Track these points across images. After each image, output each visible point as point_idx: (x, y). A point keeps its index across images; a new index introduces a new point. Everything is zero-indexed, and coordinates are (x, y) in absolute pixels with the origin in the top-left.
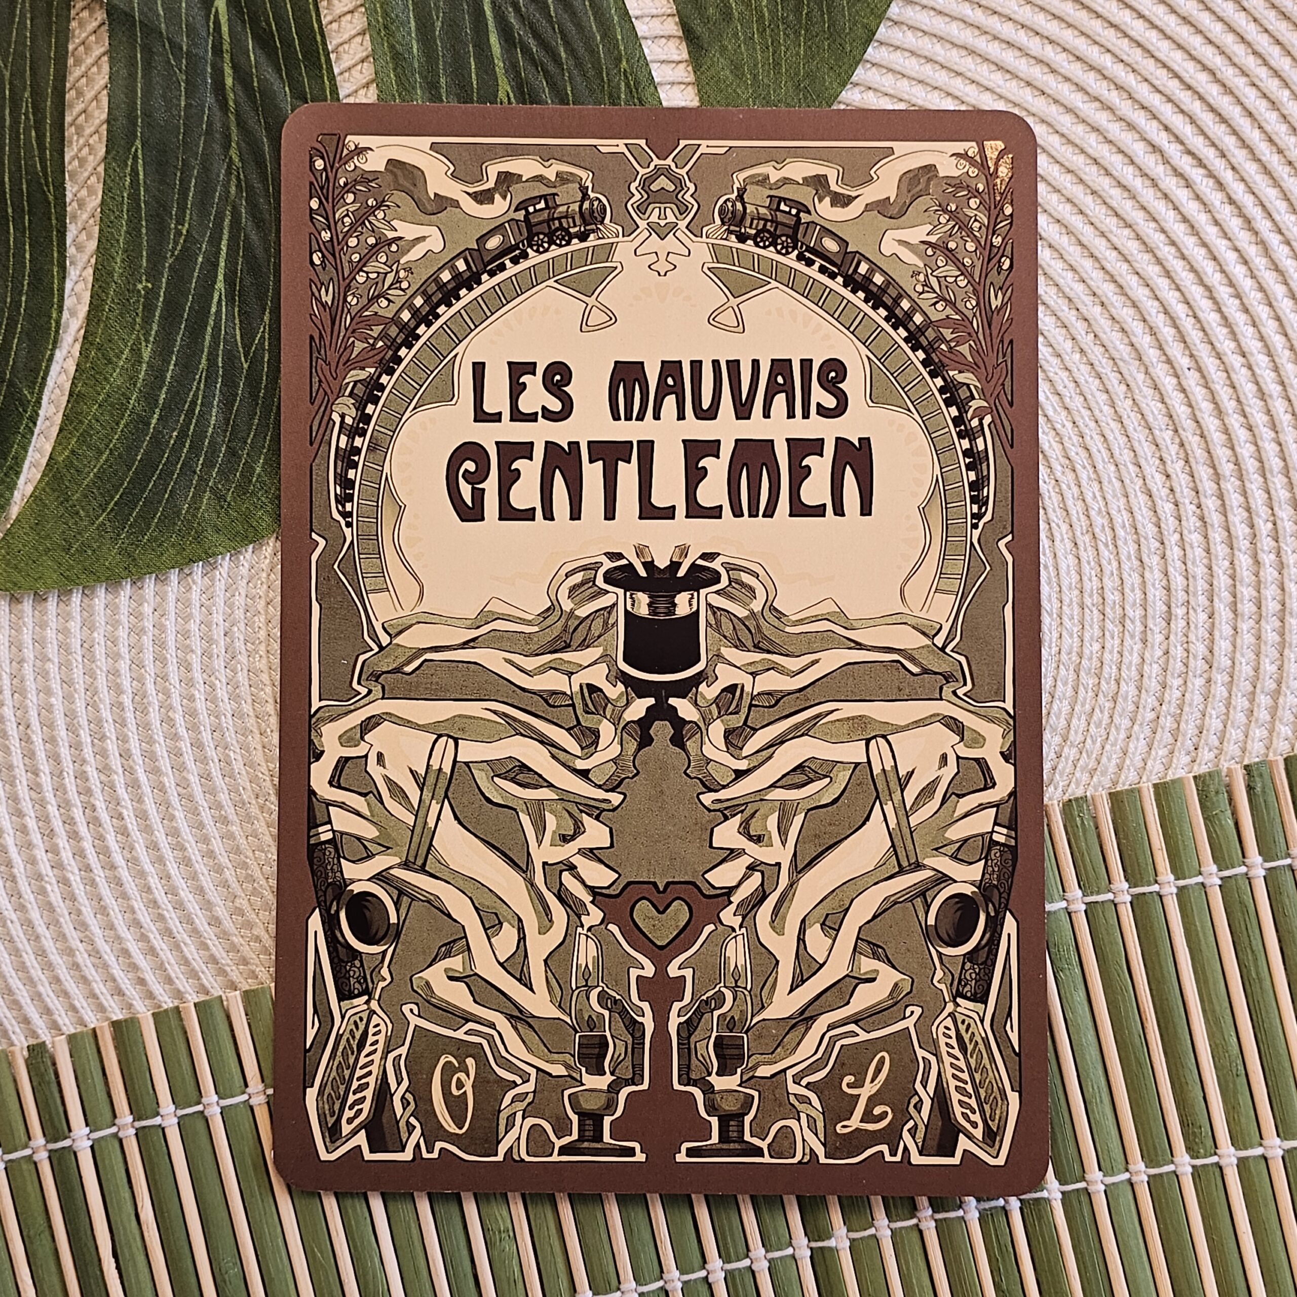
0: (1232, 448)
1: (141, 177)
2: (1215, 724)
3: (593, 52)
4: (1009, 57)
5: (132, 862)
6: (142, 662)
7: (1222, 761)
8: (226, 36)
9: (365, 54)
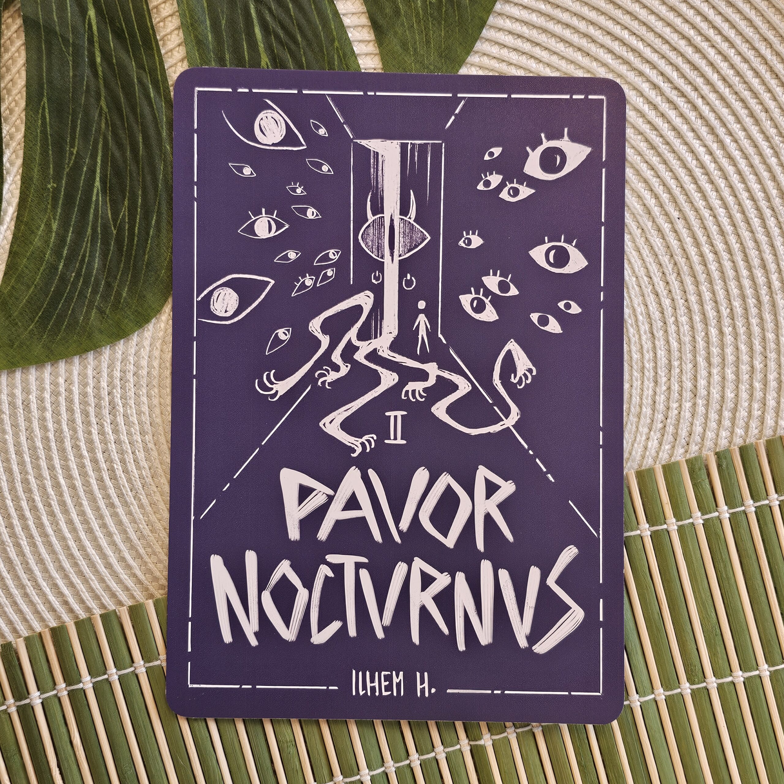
0: (705, 265)
1: (48, 120)
2: (698, 429)
3: (317, 36)
4: (567, 34)
5: (58, 531)
6: (59, 412)
7: (703, 451)
8: (95, 32)
9: (180, 41)
